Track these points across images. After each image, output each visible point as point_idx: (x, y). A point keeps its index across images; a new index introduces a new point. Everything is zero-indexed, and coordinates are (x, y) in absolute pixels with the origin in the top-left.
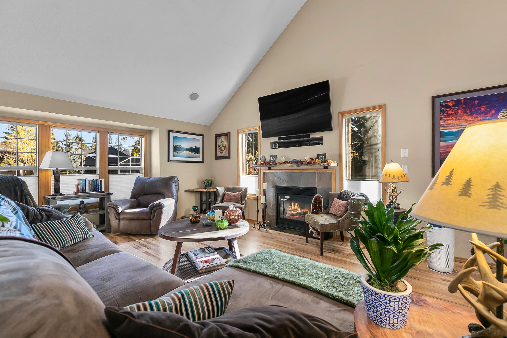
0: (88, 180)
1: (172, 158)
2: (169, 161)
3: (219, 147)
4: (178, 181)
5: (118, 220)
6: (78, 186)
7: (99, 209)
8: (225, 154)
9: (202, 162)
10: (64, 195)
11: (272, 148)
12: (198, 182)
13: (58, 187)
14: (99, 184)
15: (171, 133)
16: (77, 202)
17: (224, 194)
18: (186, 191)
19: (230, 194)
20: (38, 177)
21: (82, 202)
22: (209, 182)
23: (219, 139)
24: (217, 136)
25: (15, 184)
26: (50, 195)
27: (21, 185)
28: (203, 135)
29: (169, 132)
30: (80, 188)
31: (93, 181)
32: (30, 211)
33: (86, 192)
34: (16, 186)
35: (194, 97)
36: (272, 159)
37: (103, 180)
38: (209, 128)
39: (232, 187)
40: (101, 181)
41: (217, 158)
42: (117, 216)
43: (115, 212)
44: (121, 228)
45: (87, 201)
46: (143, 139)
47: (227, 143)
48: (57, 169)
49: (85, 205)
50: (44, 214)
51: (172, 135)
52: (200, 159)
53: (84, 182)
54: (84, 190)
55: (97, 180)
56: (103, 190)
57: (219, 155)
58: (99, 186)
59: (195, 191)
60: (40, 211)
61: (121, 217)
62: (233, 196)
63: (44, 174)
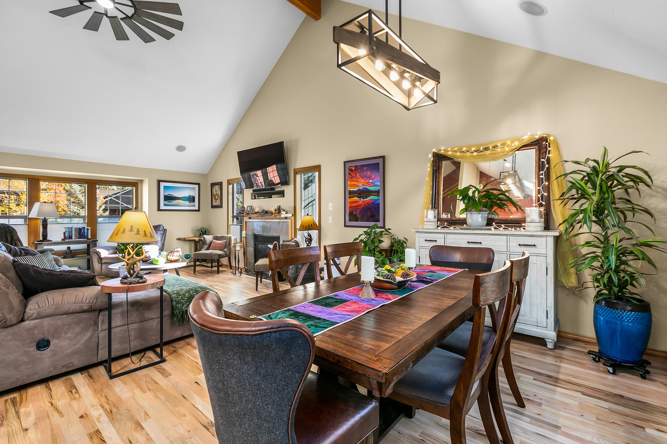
0: (75, 228)
1: (162, 207)
2: (159, 210)
3: (214, 195)
4: (165, 229)
5: (101, 265)
6: (64, 233)
7: (86, 255)
8: (217, 203)
9: (199, 210)
10: (51, 241)
11: (252, 199)
12: (193, 231)
13: (46, 234)
14: (86, 232)
15: (161, 183)
16: (64, 248)
17: (211, 242)
18: (178, 239)
19: (216, 242)
20: (28, 225)
21: (69, 248)
22: (203, 231)
23: (214, 187)
24: (213, 185)
25: (6, 231)
26: (38, 241)
27: (12, 232)
28: (199, 184)
29: (159, 182)
30: (67, 235)
31: (80, 229)
32: (12, 249)
33: (72, 239)
34: (7, 232)
35: (181, 149)
36: (248, 209)
37: (89, 228)
38: (205, 176)
39: (220, 235)
40: (88, 229)
41: (213, 207)
42: (99, 261)
43: (98, 257)
44: (103, 271)
45: (73, 247)
46: (134, 188)
47: (219, 192)
48: (45, 218)
49: (71, 251)
50: (23, 251)
51: (162, 185)
52: (196, 208)
53: (70, 230)
54: (70, 237)
55: (84, 228)
56: (89, 237)
57: (214, 204)
58: (86, 234)
59: (187, 239)
60: (20, 249)
61: (103, 262)
62: (218, 244)
63: (33, 222)
